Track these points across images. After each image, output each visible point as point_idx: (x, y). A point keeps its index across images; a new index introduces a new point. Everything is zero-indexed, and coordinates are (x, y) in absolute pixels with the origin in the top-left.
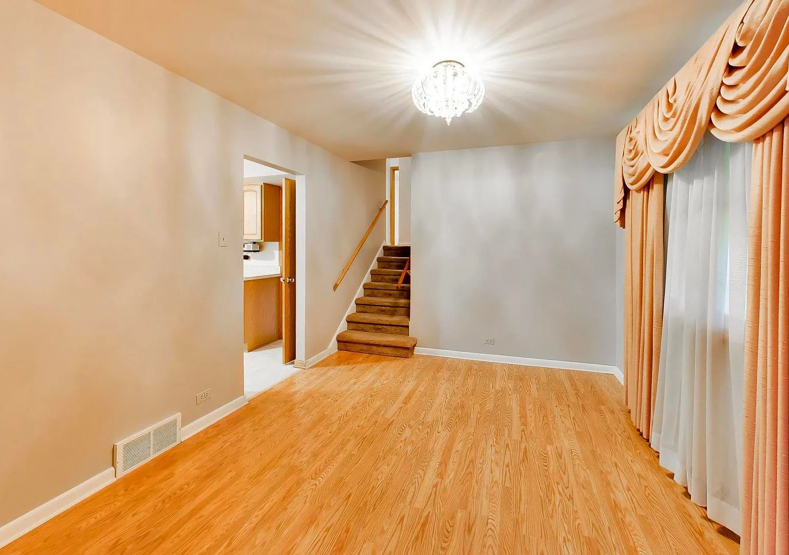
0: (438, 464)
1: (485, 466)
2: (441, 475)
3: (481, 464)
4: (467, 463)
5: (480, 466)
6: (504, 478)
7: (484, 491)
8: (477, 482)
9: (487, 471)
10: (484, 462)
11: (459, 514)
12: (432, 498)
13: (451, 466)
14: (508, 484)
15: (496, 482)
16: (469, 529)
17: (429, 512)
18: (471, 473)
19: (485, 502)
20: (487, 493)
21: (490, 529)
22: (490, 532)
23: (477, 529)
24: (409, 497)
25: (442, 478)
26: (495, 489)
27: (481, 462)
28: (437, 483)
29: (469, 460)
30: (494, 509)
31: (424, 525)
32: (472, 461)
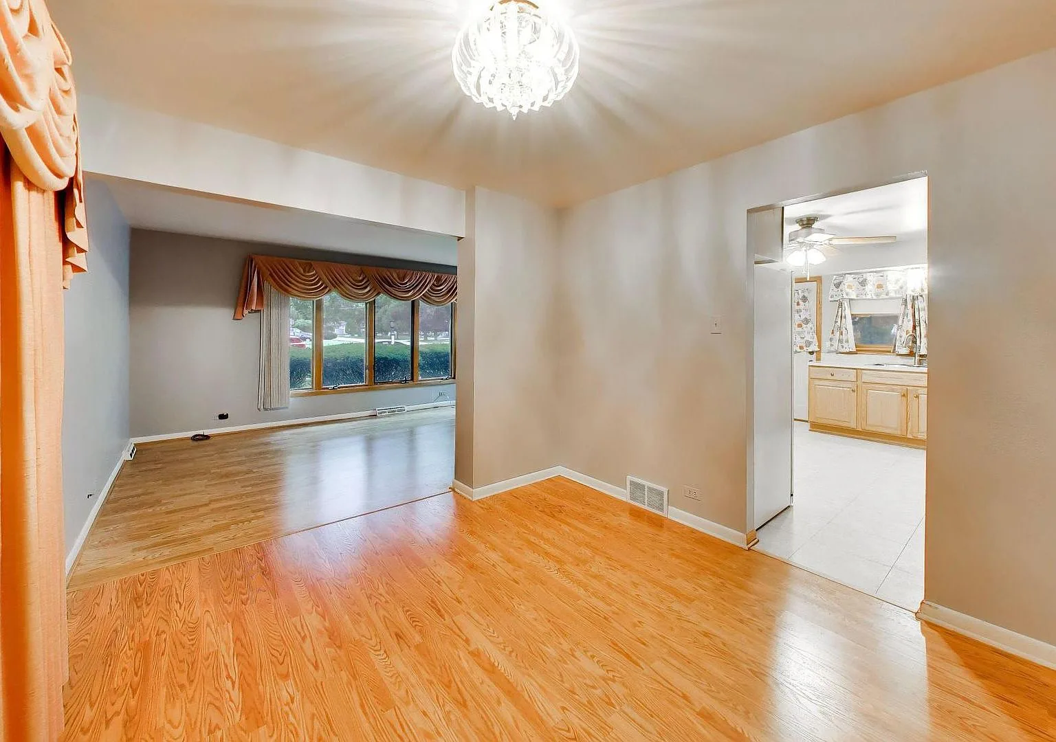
0: (496, 664)
1: (439, 712)
2: (476, 654)
3: (449, 712)
4: (467, 697)
5: (447, 709)
6: (402, 720)
7: (413, 680)
8: (431, 683)
9: (430, 708)
10: (449, 721)
11: (418, 638)
12: (457, 631)
13: (478, 675)
14: (390, 714)
15: (407, 703)
16: (399, 636)
17: (445, 620)
18: (449, 687)
19: (401, 667)
20: (408, 679)
21: (379, 651)
22: (378, 647)
23: (393, 642)
24: (477, 616)
25: (471, 653)
26: (403, 692)
27: (452, 717)
28: (469, 645)
29: (470, 704)
30: (388, 670)
31: (439, 611)
32: (465, 705)
